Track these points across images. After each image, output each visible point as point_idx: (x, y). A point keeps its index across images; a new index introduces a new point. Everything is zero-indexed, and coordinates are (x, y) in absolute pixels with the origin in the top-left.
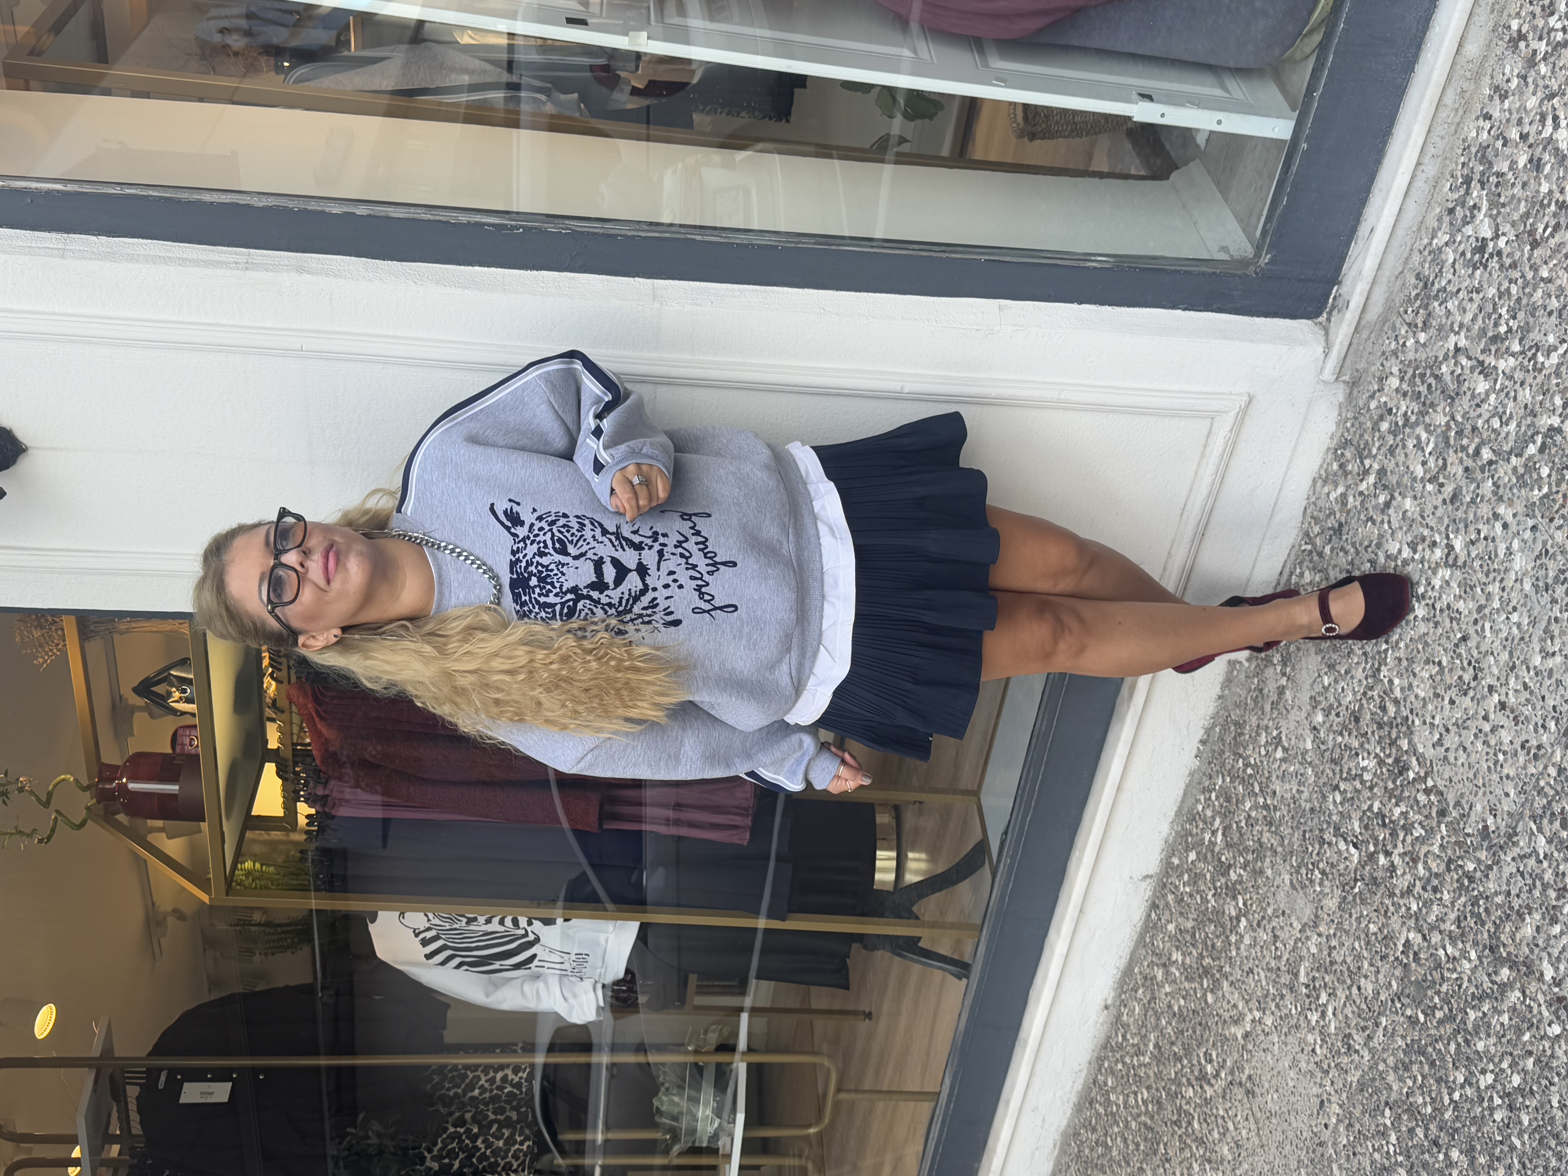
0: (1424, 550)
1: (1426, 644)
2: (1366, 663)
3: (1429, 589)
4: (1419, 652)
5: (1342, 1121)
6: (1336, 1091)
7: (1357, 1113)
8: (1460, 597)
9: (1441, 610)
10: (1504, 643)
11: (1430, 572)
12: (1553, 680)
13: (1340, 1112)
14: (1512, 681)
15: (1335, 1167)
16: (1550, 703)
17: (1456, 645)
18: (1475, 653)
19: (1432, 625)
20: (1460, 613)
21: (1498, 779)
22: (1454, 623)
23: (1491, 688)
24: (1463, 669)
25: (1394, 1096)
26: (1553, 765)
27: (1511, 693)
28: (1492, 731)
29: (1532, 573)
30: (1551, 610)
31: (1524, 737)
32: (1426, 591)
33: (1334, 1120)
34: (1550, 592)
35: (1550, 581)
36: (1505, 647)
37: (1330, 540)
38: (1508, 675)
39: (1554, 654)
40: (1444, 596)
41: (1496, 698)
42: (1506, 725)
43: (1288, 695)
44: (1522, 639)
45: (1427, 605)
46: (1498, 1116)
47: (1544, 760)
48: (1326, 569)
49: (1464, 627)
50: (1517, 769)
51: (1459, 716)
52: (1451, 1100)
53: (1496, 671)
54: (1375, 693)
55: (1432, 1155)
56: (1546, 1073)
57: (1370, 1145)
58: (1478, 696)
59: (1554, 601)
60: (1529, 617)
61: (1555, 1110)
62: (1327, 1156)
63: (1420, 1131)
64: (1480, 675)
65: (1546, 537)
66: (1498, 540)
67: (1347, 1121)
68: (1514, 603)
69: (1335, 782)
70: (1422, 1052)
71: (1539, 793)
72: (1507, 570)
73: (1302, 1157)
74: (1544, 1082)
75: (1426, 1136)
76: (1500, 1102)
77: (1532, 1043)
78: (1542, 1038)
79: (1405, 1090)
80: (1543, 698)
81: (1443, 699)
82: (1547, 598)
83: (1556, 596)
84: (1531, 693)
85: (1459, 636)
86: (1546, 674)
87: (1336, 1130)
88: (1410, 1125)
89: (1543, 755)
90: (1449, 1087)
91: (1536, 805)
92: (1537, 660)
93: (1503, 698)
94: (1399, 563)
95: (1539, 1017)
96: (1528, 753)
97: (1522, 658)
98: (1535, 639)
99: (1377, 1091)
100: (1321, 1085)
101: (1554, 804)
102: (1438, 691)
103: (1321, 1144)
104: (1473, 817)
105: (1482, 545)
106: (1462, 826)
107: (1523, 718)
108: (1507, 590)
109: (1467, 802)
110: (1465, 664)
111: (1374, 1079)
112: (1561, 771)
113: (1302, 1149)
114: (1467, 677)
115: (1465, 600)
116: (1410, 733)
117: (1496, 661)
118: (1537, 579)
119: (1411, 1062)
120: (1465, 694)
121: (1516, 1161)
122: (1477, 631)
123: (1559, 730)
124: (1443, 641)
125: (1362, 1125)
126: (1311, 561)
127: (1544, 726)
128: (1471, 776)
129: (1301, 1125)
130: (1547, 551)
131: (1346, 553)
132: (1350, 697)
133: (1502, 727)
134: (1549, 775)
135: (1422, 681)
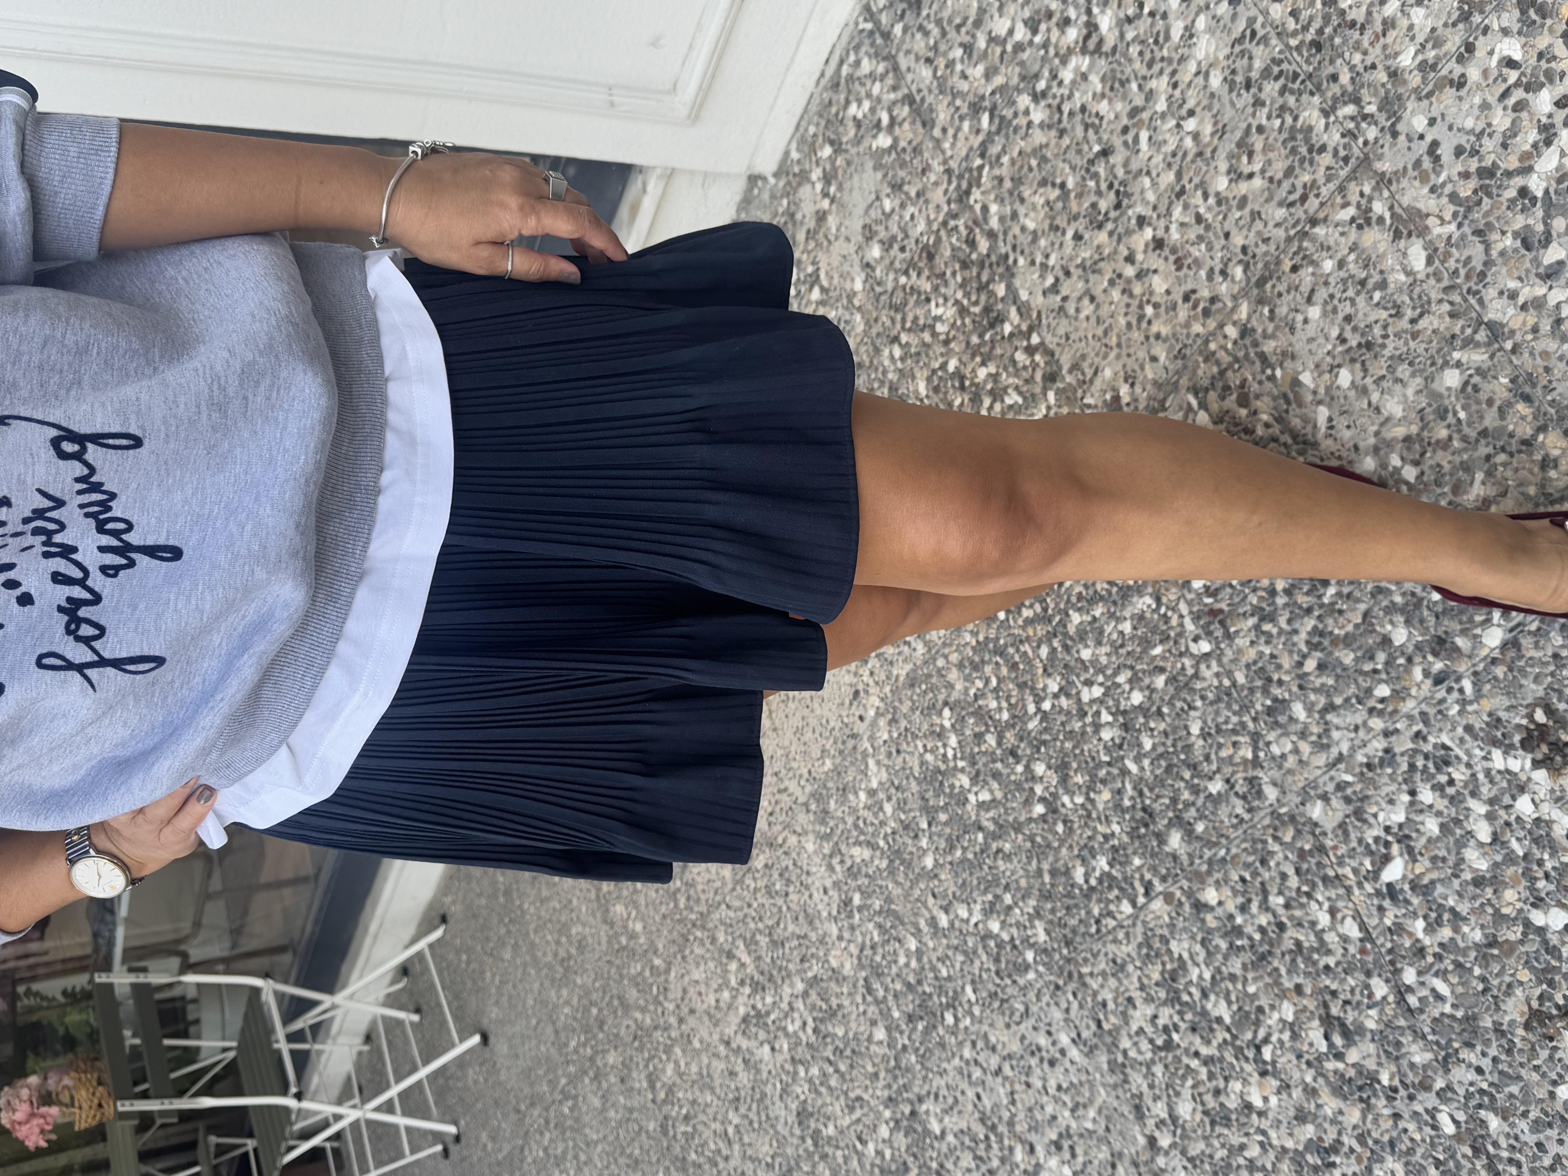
0: (1049, 30)
1: (1044, 160)
2: (950, 182)
3: (1055, 83)
4: (1031, 169)
5: (883, 715)
6: (877, 683)
7: (905, 708)
8: (1103, 96)
9: (1071, 114)
10: (1169, 159)
11: (1057, 61)
12: (1247, 211)
13: (882, 705)
14: (1177, 211)
15: (871, 762)
16: (1238, 240)
17: (1091, 162)
18: (1120, 172)
19: (1053, 133)
20: (1102, 118)
21: (1142, 338)
22: (1091, 132)
23: (1142, 221)
24: (1099, 193)
25: (955, 696)
26: (1234, 324)
27: (1173, 227)
28: (1139, 276)
29: (1225, 63)
30: (1254, 115)
31: (1189, 286)
32: (1049, 87)
33: (872, 713)
34: (1253, 90)
35: (1254, 75)
36: (1169, 165)
37: (902, 17)
38: (1171, 204)
39: (1251, 176)
40: (1077, 95)
41: (1148, 233)
42: (1161, 268)
43: (832, 221)
44: (1200, 154)
45: (1049, 106)
46: (1106, 735)
47: (1219, 317)
48: (894, 57)
49: (1105, 137)
50: (1174, 326)
51: (1087, 254)
52: (1039, 709)
53: (1151, 197)
54: (961, 223)
55: (1007, 766)
56: (1184, 694)
57: (920, 744)
58: (1120, 230)
59: (1258, 103)
60: (1215, 124)
61: (1193, 739)
62: (860, 749)
63: (991, 740)
64: (1125, 202)
65: (1253, 12)
66: (1171, 17)
67: (890, 716)
68: (1190, 104)
69: (895, 332)
70: (1001, 652)
71: (1206, 360)
72: (1182, 59)
73: (828, 747)
74: (1179, 704)
75: (999, 744)
76: (1110, 719)
77: (1164, 658)
78: (1181, 655)
79: (972, 692)
80: (1227, 235)
81: (1064, 233)
82: (1247, 98)
83: (1263, 96)
84: (1208, 228)
85: (1097, 148)
86: (1234, 203)
87: (874, 724)
88: (977, 729)
89: (1219, 311)
90: (1036, 695)
91: (1200, 372)
92: (1221, 184)
93: (1160, 233)
94: (1009, 48)
95: (1178, 629)
96: (1195, 307)
97: (1196, 180)
98: (1222, 154)
99: (932, 689)
100: (856, 674)
101: (1230, 374)
102: (1058, 221)
103: (854, 736)
104: (1098, 384)
105: (1143, 24)
106: (1079, 393)
107: (1190, 261)
108: (1181, 86)
109: (1091, 365)
110: (1104, 186)
111: (929, 676)
112: (1245, 331)
113: (827, 738)
114: (1103, 205)
115: (1110, 101)
116: (1009, 274)
117: (1154, 184)
118: (1234, 72)
119: (983, 661)
120: (1100, 227)
121: (1128, 787)
122: (1125, 143)
123: (1248, 280)
124: (1071, 155)
125: (910, 722)
126: (873, 44)
127: (1223, 273)
128: (1100, 332)
129: (826, 713)
130: (1254, 33)
131: (926, 34)
132: (921, 227)
133: (1155, 271)
134: (1225, 337)
135: (1034, 207)
